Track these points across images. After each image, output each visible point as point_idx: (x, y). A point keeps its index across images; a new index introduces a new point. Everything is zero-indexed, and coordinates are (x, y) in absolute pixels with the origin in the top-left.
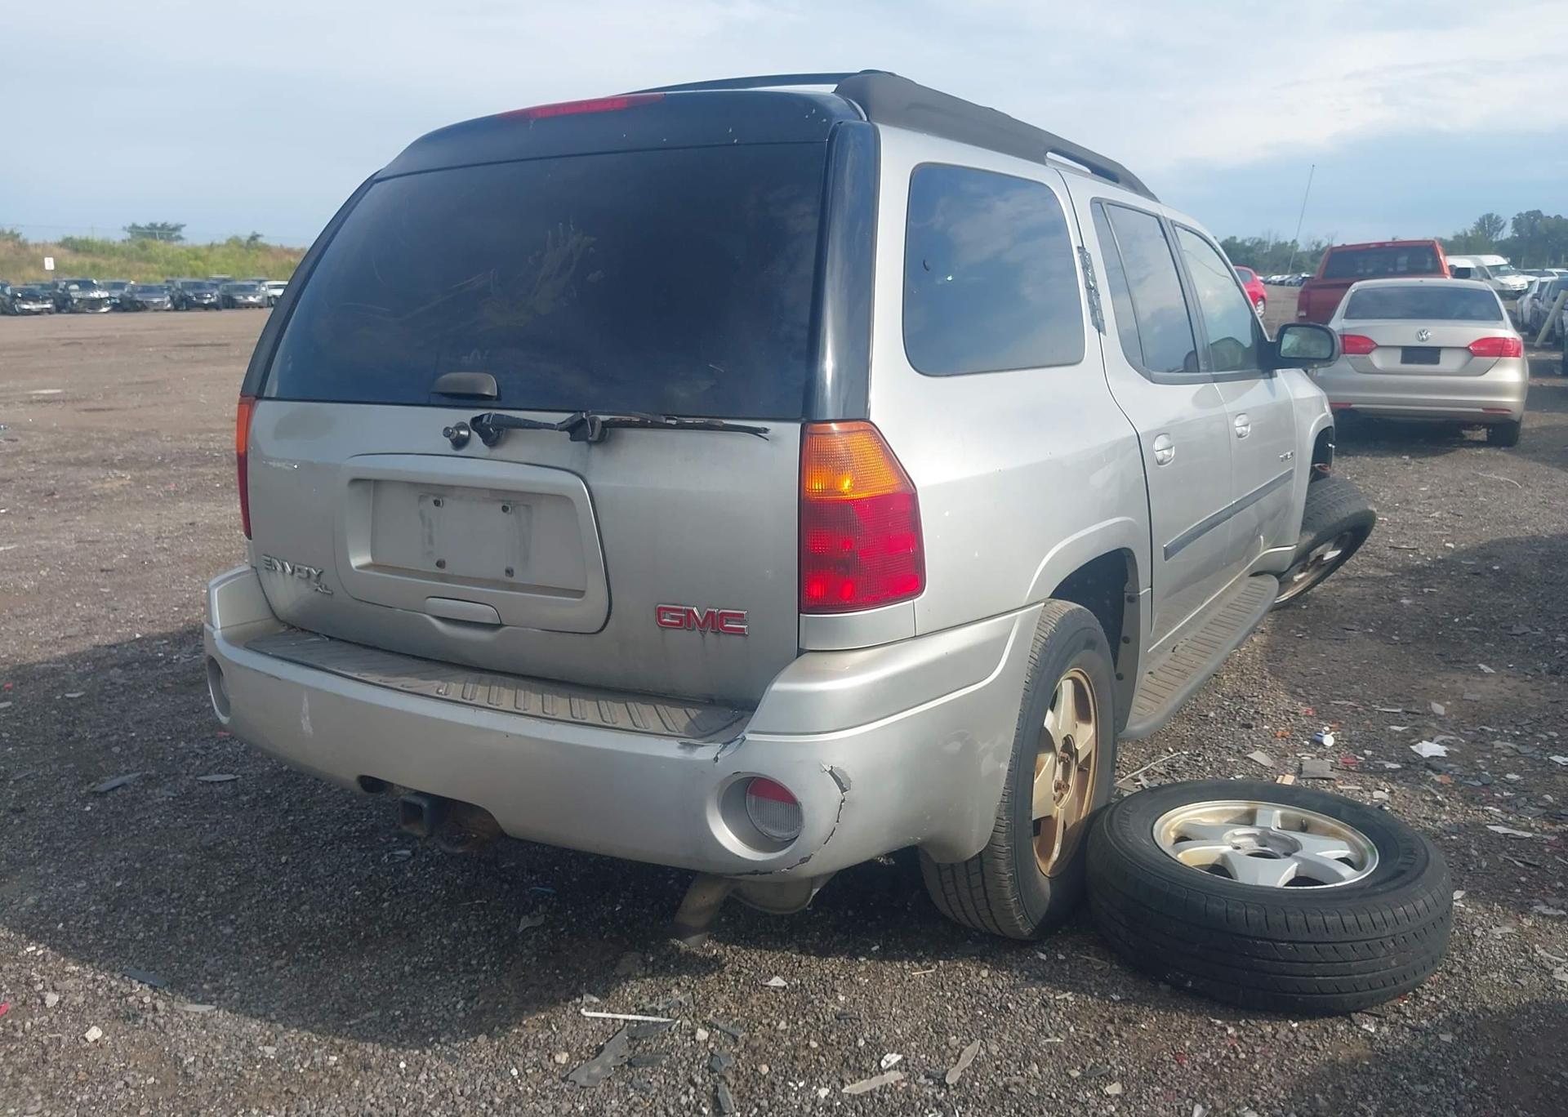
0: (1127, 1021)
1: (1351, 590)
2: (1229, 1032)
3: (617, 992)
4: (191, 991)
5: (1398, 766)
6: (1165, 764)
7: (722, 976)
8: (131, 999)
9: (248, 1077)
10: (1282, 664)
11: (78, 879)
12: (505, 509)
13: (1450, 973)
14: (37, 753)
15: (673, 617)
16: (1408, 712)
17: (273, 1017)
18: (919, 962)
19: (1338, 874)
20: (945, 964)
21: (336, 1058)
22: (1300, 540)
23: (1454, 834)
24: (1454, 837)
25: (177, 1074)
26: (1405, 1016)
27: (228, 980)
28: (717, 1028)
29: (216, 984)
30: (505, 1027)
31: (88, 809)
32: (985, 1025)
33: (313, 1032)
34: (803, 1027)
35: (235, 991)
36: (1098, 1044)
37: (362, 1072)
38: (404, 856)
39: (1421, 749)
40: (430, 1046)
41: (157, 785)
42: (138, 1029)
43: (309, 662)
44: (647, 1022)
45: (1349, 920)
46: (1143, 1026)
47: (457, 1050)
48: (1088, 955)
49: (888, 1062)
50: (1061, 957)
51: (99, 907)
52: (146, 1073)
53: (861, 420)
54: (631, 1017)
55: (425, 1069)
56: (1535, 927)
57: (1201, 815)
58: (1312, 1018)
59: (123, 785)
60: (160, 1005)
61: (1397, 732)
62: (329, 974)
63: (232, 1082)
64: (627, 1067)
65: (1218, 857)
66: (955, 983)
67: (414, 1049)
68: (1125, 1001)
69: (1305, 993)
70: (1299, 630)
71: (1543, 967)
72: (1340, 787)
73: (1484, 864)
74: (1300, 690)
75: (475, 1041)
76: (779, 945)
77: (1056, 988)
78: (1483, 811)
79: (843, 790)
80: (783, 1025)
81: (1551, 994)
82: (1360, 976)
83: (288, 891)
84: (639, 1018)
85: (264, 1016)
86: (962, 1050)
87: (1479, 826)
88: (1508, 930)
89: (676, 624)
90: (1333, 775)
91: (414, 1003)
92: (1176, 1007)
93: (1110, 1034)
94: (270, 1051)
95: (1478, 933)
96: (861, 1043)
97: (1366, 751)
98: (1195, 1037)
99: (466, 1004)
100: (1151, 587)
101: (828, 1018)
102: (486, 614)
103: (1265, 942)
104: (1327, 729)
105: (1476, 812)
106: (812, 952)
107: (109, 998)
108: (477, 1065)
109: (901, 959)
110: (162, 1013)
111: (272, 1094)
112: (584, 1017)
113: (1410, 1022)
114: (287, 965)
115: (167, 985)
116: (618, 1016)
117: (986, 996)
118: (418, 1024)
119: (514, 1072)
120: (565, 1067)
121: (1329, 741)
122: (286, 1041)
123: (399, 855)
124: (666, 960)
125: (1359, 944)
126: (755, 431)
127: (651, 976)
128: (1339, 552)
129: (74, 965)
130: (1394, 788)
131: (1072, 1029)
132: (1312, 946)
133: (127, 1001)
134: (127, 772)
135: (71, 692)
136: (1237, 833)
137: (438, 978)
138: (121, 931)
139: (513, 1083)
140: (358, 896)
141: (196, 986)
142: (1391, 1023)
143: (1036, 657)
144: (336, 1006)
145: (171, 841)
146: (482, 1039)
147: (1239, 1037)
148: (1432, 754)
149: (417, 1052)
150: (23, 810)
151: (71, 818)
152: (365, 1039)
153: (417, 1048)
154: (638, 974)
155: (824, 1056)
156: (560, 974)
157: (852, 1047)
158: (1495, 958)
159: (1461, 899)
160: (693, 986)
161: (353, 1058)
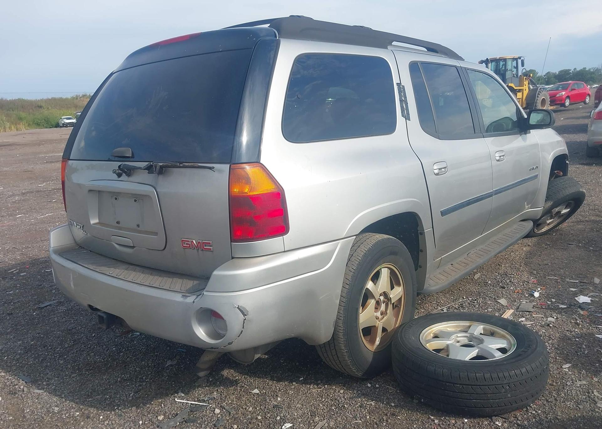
0: (393, 415)
1: (580, 226)
2: (435, 422)
3: (193, 392)
4: (38, 385)
5: (565, 307)
6: (459, 304)
7: (236, 388)
8: (16, 387)
9: (45, 418)
10: (532, 260)
11: (20, 340)
12: (135, 201)
13: (547, 401)
14: (26, 292)
15: (187, 244)
16: (581, 282)
17: (63, 396)
18: (317, 385)
19: (493, 355)
20: (328, 386)
21: (78, 413)
22: (545, 204)
23: (578, 338)
24: (577, 339)
25: (21, 416)
26: (518, 419)
27: (53, 381)
28: (225, 409)
29: (48, 383)
30: (145, 404)
31: (35, 314)
32: (333, 413)
33: (74, 403)
34: (258, 410)
35: (54, 385)
36: (376, 424)
37: (86, 419)
38: (137, 335)
39: (579, 299)
40: (114, 410)
41: (63, 305)
42: (15, 398)
43: (74, 260)
44: (199, 404)
45: (487, 376)
46: (399, 417)
47: (123, 412)
48: (389, 385)
49: (285, 427)
50: (377, 386)
51: (21, 351)
52: (10, 415)
53: (257, 162)
54: (193, 403)
55: (108, 419)
56: (598, 382)
57: (448, 327)
58: (475, 418)
59: (50, 305)
60: (25, 389)
61: (572, 291)
62: (90, 380)
63: (39, 420)
64: (184, 423)
65: (446, 345)
66: (328, 395)
67: (108, 411)
68: (396, 406)
69: (468, 407)
70: (547, 245)
71: (594, 400)
72: (534, 315)
73: (586, 352)
74: (535, 272)
75: (131, 409)
76: (263, 376)
77: (369, 399)
78: (597, 328)
79: (244, 315)
80: (251, 409)
81: (592, 413)
82: (493, 401)
83: (90, 348)
84: (196, 403)
85: (60, 396)
86: (319, 423)
87: (592, 335)
88: (584, 382)
89: (188, 247)
90: (532, 310)
91: (115, 393)
92: (417, 410)
93: (384, 420)
94: (56, 409)
95: (568, 383)
96: (278, 418)
97: (552, 300)
98: (420, 423)
99: (134, 394)
100: (433, 228)
101: (269, 407)
102: (129, 242)
103: (450, 384)
104: (539, 289)
105: (593, 328)
106: (275, 379)
107: (10, 386)
108: (128, 419)
109: (310, 384)
110: (25, 393)
111: (51, 426)
112: (176, 401)
113: (519, 422)
114: (76, 376)
115: (31, 382)
116: (189, 402)
117: (339, 401)
118: (114, 402)
119: (141, 422)
120: (160, 422)
121: (537, 294)
122: (63, 406)
123: (135, 335)
124: (216, 380)
125: (492, 386)
126: (210, 168)
127: (208, 387)
128: (569, 209)
129: (3, 373)
130: (559, 316)
131: (368, 417)
132: (470, 387)
133: (15, 387)
134: (54, 300)
135: (48, 269)
136: (459, 336)
137: (128, 383)
138: (25, 361)
139: (138, 427)
140: (114, 350)
141: (41, 383)
142: (510, 422)
143: (360, 259)
144: (87, 393)
145: (58, 327)
146: (134, 408)
147: (439, 425)
148: (584, 301)
149: (109, 413)
150: (12, 314)
151: (27, 317)
152: (92, 406)
153: (109, 411)
154: (203, 385)
155: (261, 423)
156: (174, 384)
157: (274, 420)
158: (572, 395)
159: (568, 368)
160: (223, 391)
161: (85, 413)
